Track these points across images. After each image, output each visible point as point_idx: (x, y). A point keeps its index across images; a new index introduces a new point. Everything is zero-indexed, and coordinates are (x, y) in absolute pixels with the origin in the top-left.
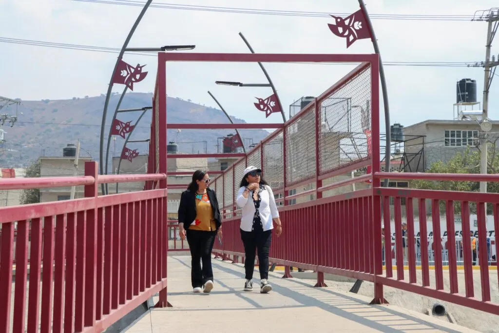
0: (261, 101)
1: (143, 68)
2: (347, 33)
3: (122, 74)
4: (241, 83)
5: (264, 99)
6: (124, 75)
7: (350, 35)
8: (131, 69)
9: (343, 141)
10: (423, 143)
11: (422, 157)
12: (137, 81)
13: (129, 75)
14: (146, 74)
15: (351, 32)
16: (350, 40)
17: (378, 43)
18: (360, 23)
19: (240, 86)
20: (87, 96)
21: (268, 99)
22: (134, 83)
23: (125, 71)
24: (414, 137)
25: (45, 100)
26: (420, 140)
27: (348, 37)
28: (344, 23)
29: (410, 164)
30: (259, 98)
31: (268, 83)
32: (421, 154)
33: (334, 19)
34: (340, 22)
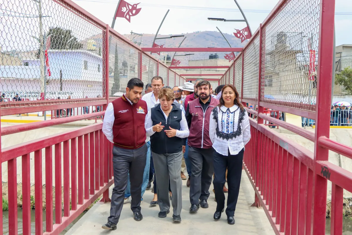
0: (238, 31)
4: (225, 19)
5: (240, 30)
10: (341, 57)
11: (339, 64)
12: (133, 15)
13: (128, 11)
19: (224, 21)
21: (243, 30)
22: (131, 17)
26: (339, 55)
30: (237, 29)
31: (244, 19)
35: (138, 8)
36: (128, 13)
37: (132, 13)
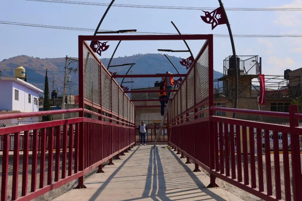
1: (106, 43)
2: (212, 21)
3: (95, 47)
6: (96, 48)
7: (214, 22)
8: (100, 44)
9: (253, 80)
10: (299, 81)
11: (299, 88)
12: (103, 50)
13: (99, 47)
14: (108, 46)
15: (214, 21)
16: (214, 25)
17: (231, 27)
18: (220, 15)
20: (126, 56)
22: (101, 52)
23: (97, 45)
24: (294, 77)
25: (104, 58)
26: (298, 79)
27: (212, 23)
28: (210, 15)
29: (292, 92)
31: (188, 50)
32: (298, 87)
33: (204, 13)
34: (208, 15)
35: (106, 45)
36: (99, 49)
37: (102, 49)
